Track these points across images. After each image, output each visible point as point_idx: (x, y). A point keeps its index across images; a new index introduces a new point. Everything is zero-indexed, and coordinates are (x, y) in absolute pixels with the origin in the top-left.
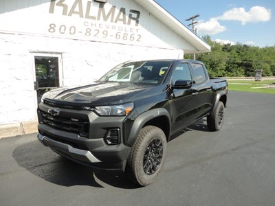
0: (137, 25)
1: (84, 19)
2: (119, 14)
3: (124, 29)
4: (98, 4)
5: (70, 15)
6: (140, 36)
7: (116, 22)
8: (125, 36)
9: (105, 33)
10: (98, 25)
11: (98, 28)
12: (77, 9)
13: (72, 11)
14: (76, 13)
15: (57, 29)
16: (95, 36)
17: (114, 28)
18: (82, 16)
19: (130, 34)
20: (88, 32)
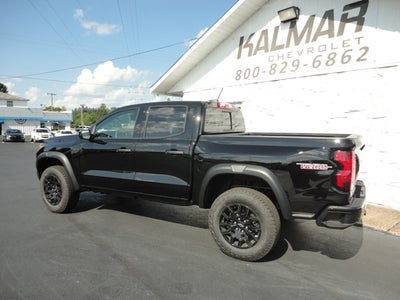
0: (359, 30)
1: (270, 53)
2: (322, 23)
3: (329, 48)
4: (289, 24)
5: (255, 53)
6: (367, 49)
7: (315, 39)
8: (331, 59)
9: (296, 63)
10: (286, 56)
11: (286, 59)
12: (262, 44)
13: (258, 49)
14: (262, 48)
15: (242, 75)
16: (281, 72)
17: (310, 50)
18: (267, 51)
19: (340, 52)
20: (273, 69)
